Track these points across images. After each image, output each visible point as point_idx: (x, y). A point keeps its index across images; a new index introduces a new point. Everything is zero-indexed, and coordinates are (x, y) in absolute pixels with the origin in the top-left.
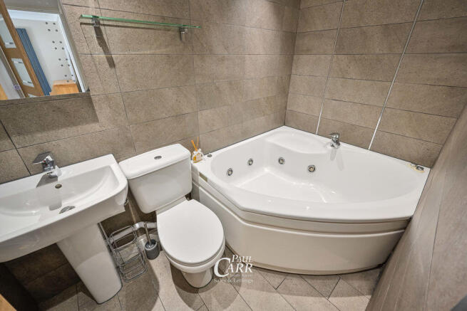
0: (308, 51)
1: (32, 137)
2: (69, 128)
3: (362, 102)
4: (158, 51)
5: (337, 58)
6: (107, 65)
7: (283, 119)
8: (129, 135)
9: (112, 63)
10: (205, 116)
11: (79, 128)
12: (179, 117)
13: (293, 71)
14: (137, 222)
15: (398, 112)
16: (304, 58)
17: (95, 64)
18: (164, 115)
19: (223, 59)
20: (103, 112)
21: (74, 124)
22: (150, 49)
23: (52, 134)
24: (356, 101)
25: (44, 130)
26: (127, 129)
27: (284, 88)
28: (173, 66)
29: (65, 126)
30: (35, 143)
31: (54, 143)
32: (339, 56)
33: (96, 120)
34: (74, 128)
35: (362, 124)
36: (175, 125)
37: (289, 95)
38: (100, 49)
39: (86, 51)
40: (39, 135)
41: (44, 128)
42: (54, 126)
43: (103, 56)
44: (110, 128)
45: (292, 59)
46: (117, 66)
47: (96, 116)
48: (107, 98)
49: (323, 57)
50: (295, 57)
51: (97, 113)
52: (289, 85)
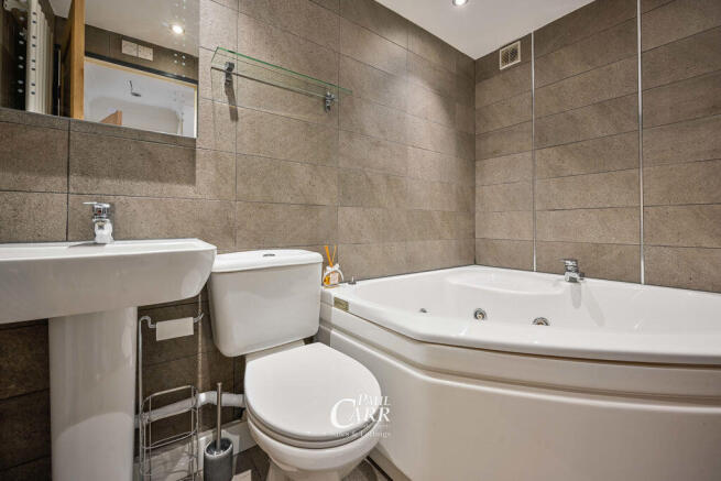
0: (495, 153)
1: (98, 182)
2: (152, 183)
3: (601, 205)
4: (295, 116)
5: (542, 153)
6: (227, 116)
7: (471, 255)
8: (231, 216)
9: (234, 116)
10: (349, 215)
11: (166, 186)
12: (310, 207)
13: (478, 182)
14: (203, 391)
15: (671, 209)
16: (492, 162)
17: (214, 112)
18: (289, 199)
19: (377, 144)
20: (205, 171)
21: (161, 180)
22: (286, 110)
23: (126, 184)
24: (589, 205)
25: (117, 176)
26: (231, 206)
27: (467, 204)
28: (312, 136)
29: (148, 178)
30: (97, 192)
31: (122, 198)
32: (544, 151)
33: (192, 180)
34: (159, 186)
35: (613, 240)
36: (303, 218)
37: (477, 215)
38: (226, 98)
39: (208, 95)
40: (108, 182)
41: (117, 174)
42: (133, 175)
43: (226, 105)
44: (207, 197)
45: (474, 166)
46: (240, 120)
47: (194, 176)
48: (217, 155)
49: (519, 156)
50: (478, 164)
51: (197, 172)
52: (474, 199)
